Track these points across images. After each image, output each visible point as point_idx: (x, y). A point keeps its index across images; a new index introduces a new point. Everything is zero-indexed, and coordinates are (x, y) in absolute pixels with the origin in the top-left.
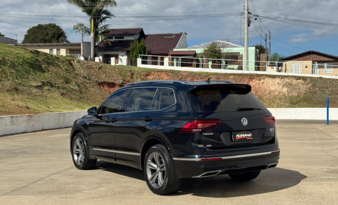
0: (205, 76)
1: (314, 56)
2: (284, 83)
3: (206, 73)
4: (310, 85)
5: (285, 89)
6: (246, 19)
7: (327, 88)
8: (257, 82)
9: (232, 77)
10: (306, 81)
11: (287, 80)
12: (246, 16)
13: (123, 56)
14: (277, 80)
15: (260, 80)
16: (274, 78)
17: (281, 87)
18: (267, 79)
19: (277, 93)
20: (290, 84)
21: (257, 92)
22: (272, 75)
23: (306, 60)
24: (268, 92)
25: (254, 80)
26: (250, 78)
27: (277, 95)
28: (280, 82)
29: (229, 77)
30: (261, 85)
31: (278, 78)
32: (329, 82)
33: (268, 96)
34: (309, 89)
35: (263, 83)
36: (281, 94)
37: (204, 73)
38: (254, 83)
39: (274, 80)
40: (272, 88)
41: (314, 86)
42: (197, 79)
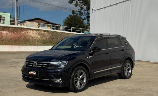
1: (39, 20)
2: (38, 33)
4: (51, 34)
5: (39, 36)
7: (58, 36)
8: (25, 32)
9: (11, 29)
10: (49, 32)
11: (39, 32)
14: (35, 32)
15: (26, 31)
16: (33, 30)
17: (37, 35)
18: (30, 31)
19: (36, 38)
20: (42, 34)
21: (25, 37)
22: (32, 29)
23: (35, 22)
24: (31, 37)
25: (23, 31)
26: (21, 30)
27: (36, 39)
28: (36, 33)
29: (10, 29)
30: (27, 33)
31: (35, 31)
32: (59, 33)
33: (32, 39)
34: (51, 36)
35: (28, 33)
36: (38, 39)
38: (23, 33)
39: (33, 31)
40: (33, 35)
41: (52, 35)
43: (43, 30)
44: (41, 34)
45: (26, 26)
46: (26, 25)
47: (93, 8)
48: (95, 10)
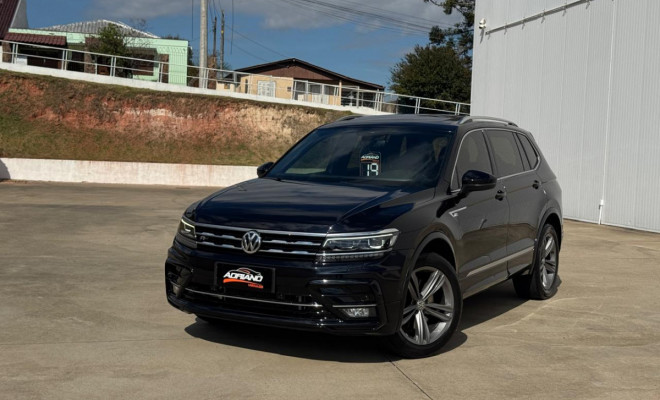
0: (125, 95)
1: (298, 68)
2: (285, 118)
3: (128, 88)
5: (287, 131)
8: (234, 113)
9: (183, 101)
10: (324, 116)
11: (289, 113)
14: (271, 113)
15: (238, 110)
16: (265, 107)
17: (279, 125)
18: (252, 110)
19: (273, 137)
20: (296, 122)
21: (235, 134)
22: (263, 103)
23: (282, 76)
24: (256, 135)
25: (227, 110)
26: (219, 105)
27: (274, 142)
28: (276, 117)
29: (178, 100)
30: (240, 119)
31: (272, 109)
33: (258, 142)
35: (244, 116)
36: (280, 140)
37: (123, 88)
38: (228, 116)
39: (264, 111)
40: (263, 128)
42: (109, 99)
43: (303, 107)
44: (293, 123)
45: (247, 91)
46: (247, 86)
47: (482, 22)
48: (491, 32)
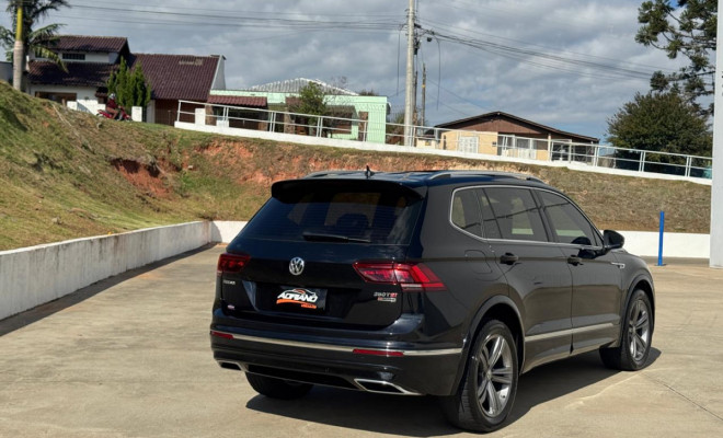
0: (332, 156)
1: (502, 122)
3: (335, 148)
4: (547, 182)
6: (410, 38)
7: (580, 190)
9: (390, 160)
10: (538, 174)
12: (411, 33)
13: (87, 99)
15: (446, 168)
16: (474, 165)
18: (460, 168)
23: (485, 130)
25: (434, 168)
26: (425, 164)
29: (385, 159)
31: (481, 166)
32: (582, 178)
37: (329, 148)
42: (316, 160)
43: (514, 163)
45: (445, 148)
46: (445, 143)
